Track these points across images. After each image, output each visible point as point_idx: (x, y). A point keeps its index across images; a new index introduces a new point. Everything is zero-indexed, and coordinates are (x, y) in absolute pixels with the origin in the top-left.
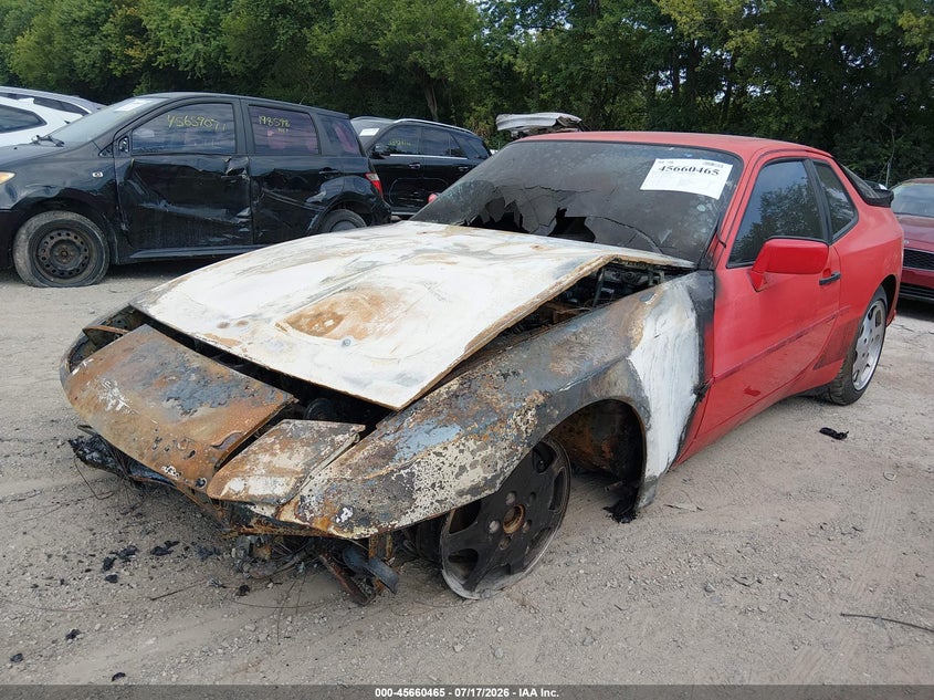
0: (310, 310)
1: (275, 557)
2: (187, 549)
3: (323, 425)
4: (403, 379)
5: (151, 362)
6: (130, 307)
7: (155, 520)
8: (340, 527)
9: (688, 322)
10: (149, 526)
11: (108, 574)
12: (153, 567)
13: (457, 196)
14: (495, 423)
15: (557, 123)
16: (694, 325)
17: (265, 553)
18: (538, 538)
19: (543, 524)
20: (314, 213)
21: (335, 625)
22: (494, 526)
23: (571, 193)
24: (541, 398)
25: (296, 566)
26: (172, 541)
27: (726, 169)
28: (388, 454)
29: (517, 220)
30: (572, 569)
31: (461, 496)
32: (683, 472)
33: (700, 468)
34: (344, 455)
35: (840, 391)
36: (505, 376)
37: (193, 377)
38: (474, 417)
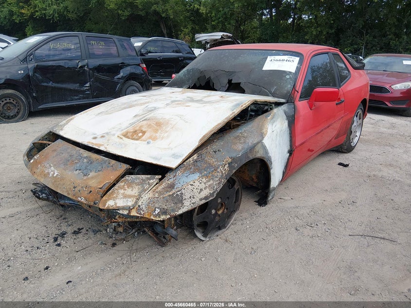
0: (131, 129)
1: (125, 230)
2: (87, 230)
3: (144, 177)
4: (175, 156)
5: (65, 155)
6: (50, 132)
7: (71, 220)
8: (155, 216)
9: (284, 125)
10: (70, 223)
11: (56, 243)
12: (75, 239)
13: (185, 75)
14: (213, 171)
15: (222, 37)
16: (287, 126)
17: (121, 229)
18: (230, 215)
19: (232, 210)
20: (118, 83)
21: (153, 255)
22: (213, 212)
23: (233, 72)
24: (230, 160)
25: (133, 234)
26: (81, 228)
27: (297, 59)
28: (172, 186)
29: (211, 85)
30: (244, 226)
31: (201, 201)
32: (285, 185)
33: (291, 183)
34: (154, 188)
35: (345, 147)
36: (215, 152)
37: (85, 160)
38: (204, 169)
